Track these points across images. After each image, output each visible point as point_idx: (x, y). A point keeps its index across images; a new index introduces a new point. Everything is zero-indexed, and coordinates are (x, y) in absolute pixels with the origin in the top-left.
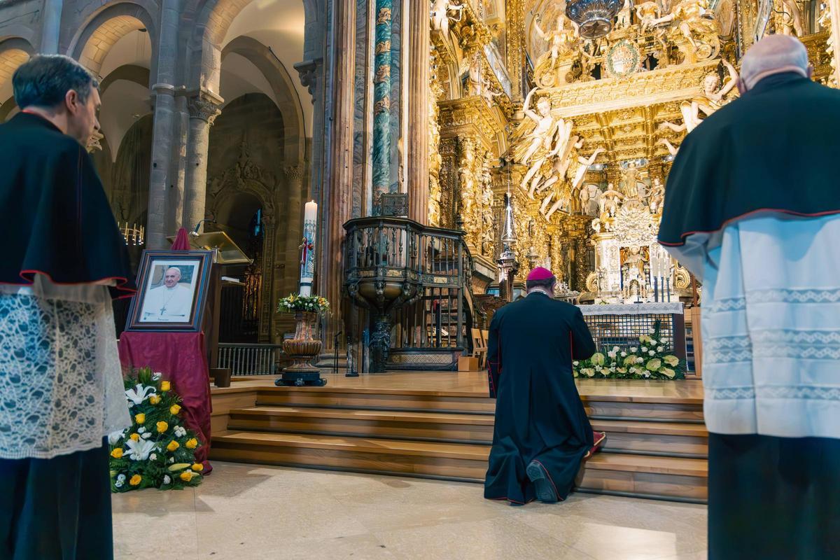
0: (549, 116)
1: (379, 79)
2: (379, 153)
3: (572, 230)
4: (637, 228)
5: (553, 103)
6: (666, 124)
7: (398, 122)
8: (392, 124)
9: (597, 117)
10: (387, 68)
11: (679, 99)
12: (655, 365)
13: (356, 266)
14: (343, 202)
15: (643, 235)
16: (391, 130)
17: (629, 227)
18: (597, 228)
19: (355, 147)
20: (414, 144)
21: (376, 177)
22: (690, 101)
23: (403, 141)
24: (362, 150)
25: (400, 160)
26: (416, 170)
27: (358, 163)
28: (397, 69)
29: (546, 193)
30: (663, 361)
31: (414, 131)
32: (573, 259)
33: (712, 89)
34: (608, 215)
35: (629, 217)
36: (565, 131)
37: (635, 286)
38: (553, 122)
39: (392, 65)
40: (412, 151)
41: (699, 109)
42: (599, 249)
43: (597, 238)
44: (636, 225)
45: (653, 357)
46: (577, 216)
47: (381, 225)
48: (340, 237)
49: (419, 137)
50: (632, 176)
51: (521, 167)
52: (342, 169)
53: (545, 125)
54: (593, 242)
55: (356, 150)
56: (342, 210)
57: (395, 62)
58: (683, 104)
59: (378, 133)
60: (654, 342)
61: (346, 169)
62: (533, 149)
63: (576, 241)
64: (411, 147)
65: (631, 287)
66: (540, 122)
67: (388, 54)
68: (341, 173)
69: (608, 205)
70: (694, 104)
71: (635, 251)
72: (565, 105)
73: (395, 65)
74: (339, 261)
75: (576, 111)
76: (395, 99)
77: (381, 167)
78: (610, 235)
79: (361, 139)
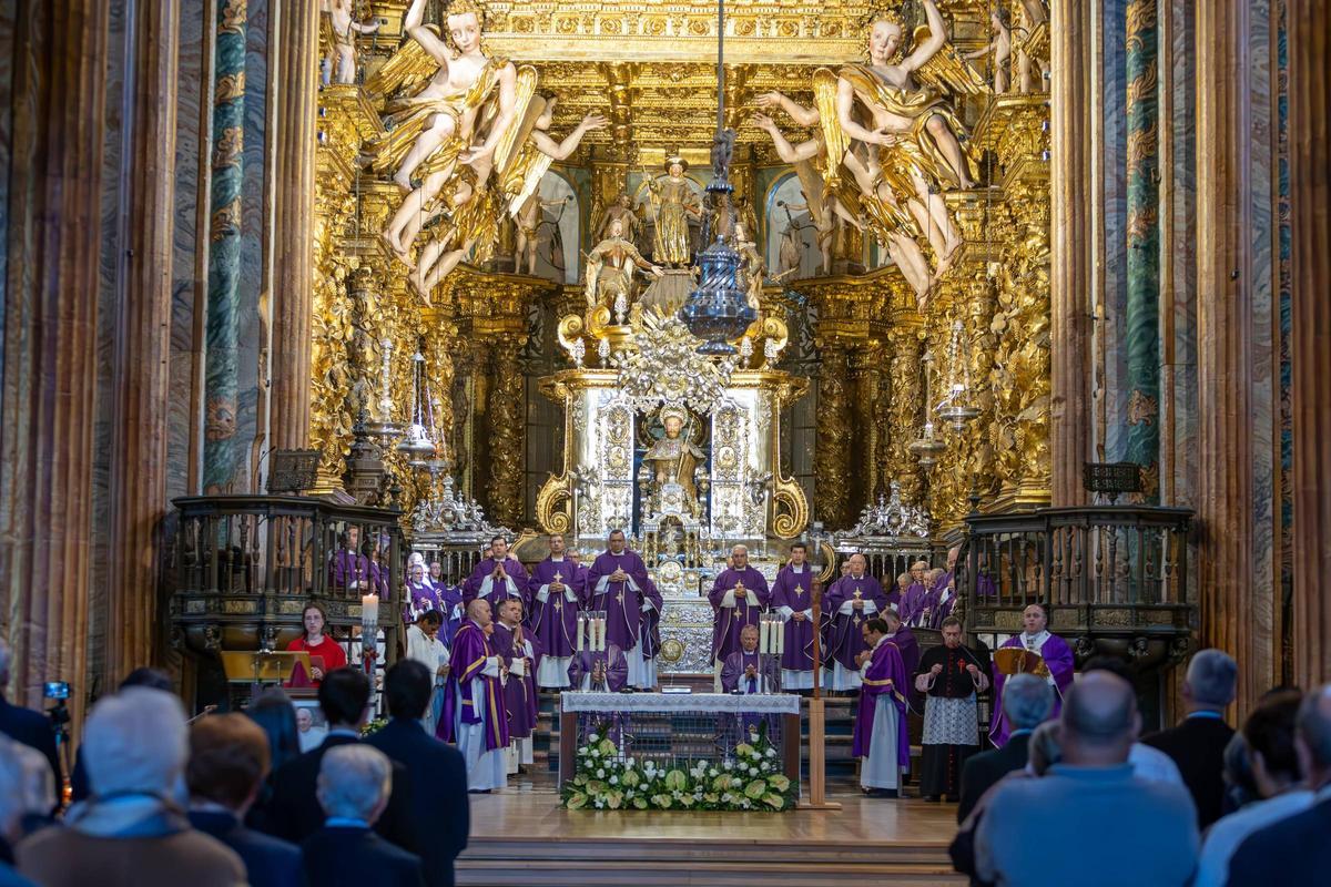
0: (477, 52)
1: (223, 158)
2: (220, 325)
3: (483, 317)
4: (683, 365)
5: (489, 15)
6: (775, 97)
7: (258, 255)
8: (245, 258)
9: (604, 68)
10: (238, 132)
11: (810, 62)
12: (757, 790)
13: (216, 590)
14: (157, 439)
15: (698, 386)
16: (242, 271)
17: (664, 360)
18: (575, 350)
19: (174, 312)
20: (288, 301)
21: (212, 379)
22: (834, 72)
23: (267, 297)
24: (190, 321)
25: (263, 341)
26: (292, 359)
27: (181, 349)
28: (258, 135)
29: (436, 229)
30: (768, 783)
31: (287, 271)
32: (481, 406)
33: (886, 55)
34: (607, 314)
35: (663, 333)
36: (516, 97)
37: (671, 534)
38: (486, 67)
39: (247, 123)
40: (282, 316)
41: (855, 95)
42: (579, 414)
43: (573, 380)
44: (682, 356)
45: (755, 778)
46: (502, 275)
47: (272, 512)
48: (151, 514)
49: (298, 285)
50: (674, 200)
51: (394, 189)
52: (154, 367)
53: (466, 72)
54: (561, 389)
55: (177, 319)
56: (155, 457)
57: (254, 117)
58: (819, 74)
59: (220, 279)
60: (757, 756)
61: (162, 365)
62: (430, 142)
63: (493, 349)
64: (280, 308)
65: (661, 537)
66: (452, 66)
67: (241, 101)
68: (153, 377)
69: (610, 284)
70: (844, 84)
71: (673, 425)
72: (522, 25)
73: (254, 124)
74: (149, 564)
75: (549, 48)
76: (252, 201)
77: (226, 357)
78: (611, 377)
79: (189, 297)
